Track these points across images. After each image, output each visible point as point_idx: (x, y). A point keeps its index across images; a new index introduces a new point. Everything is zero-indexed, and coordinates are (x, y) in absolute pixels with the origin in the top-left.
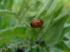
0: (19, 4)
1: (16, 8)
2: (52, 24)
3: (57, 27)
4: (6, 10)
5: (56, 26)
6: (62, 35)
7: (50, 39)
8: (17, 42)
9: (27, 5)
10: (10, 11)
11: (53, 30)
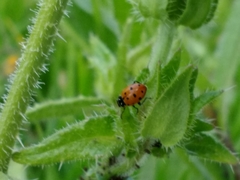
0: (110, 75)
1: (106, 88)
2: (162, 95)
3: (176, 99)
5: (173, 97)
6: (190, 117)
7: (167, 130)
8: (95, 153)
10: (90, 99)
11: (168, 107)
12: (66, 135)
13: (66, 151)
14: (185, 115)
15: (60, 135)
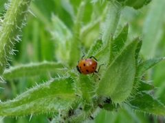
0: (67, 45)
2: (113, 61)
3: (124, 65)
4: (45, 62)
6: (136, 79)
7: (116, 89)
8: (59, 108)
9: (83, 44)
11: (118, 72)
12: (35, 92)
13: (35, 105)
14: (132, 78)
15: (30, 93)
